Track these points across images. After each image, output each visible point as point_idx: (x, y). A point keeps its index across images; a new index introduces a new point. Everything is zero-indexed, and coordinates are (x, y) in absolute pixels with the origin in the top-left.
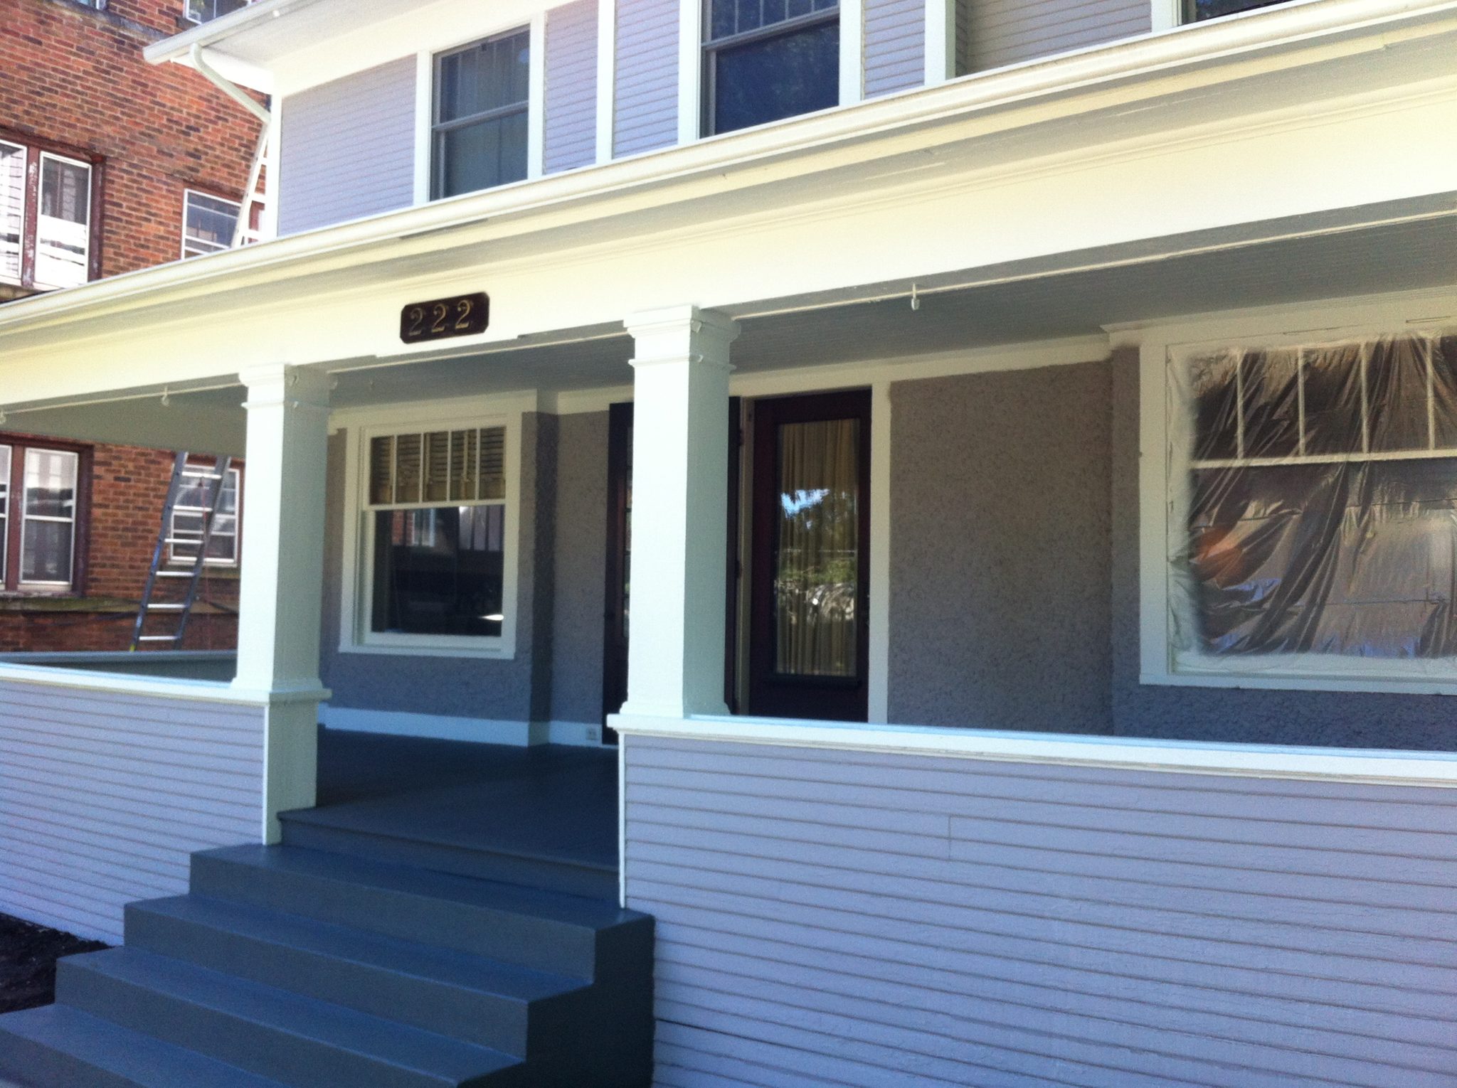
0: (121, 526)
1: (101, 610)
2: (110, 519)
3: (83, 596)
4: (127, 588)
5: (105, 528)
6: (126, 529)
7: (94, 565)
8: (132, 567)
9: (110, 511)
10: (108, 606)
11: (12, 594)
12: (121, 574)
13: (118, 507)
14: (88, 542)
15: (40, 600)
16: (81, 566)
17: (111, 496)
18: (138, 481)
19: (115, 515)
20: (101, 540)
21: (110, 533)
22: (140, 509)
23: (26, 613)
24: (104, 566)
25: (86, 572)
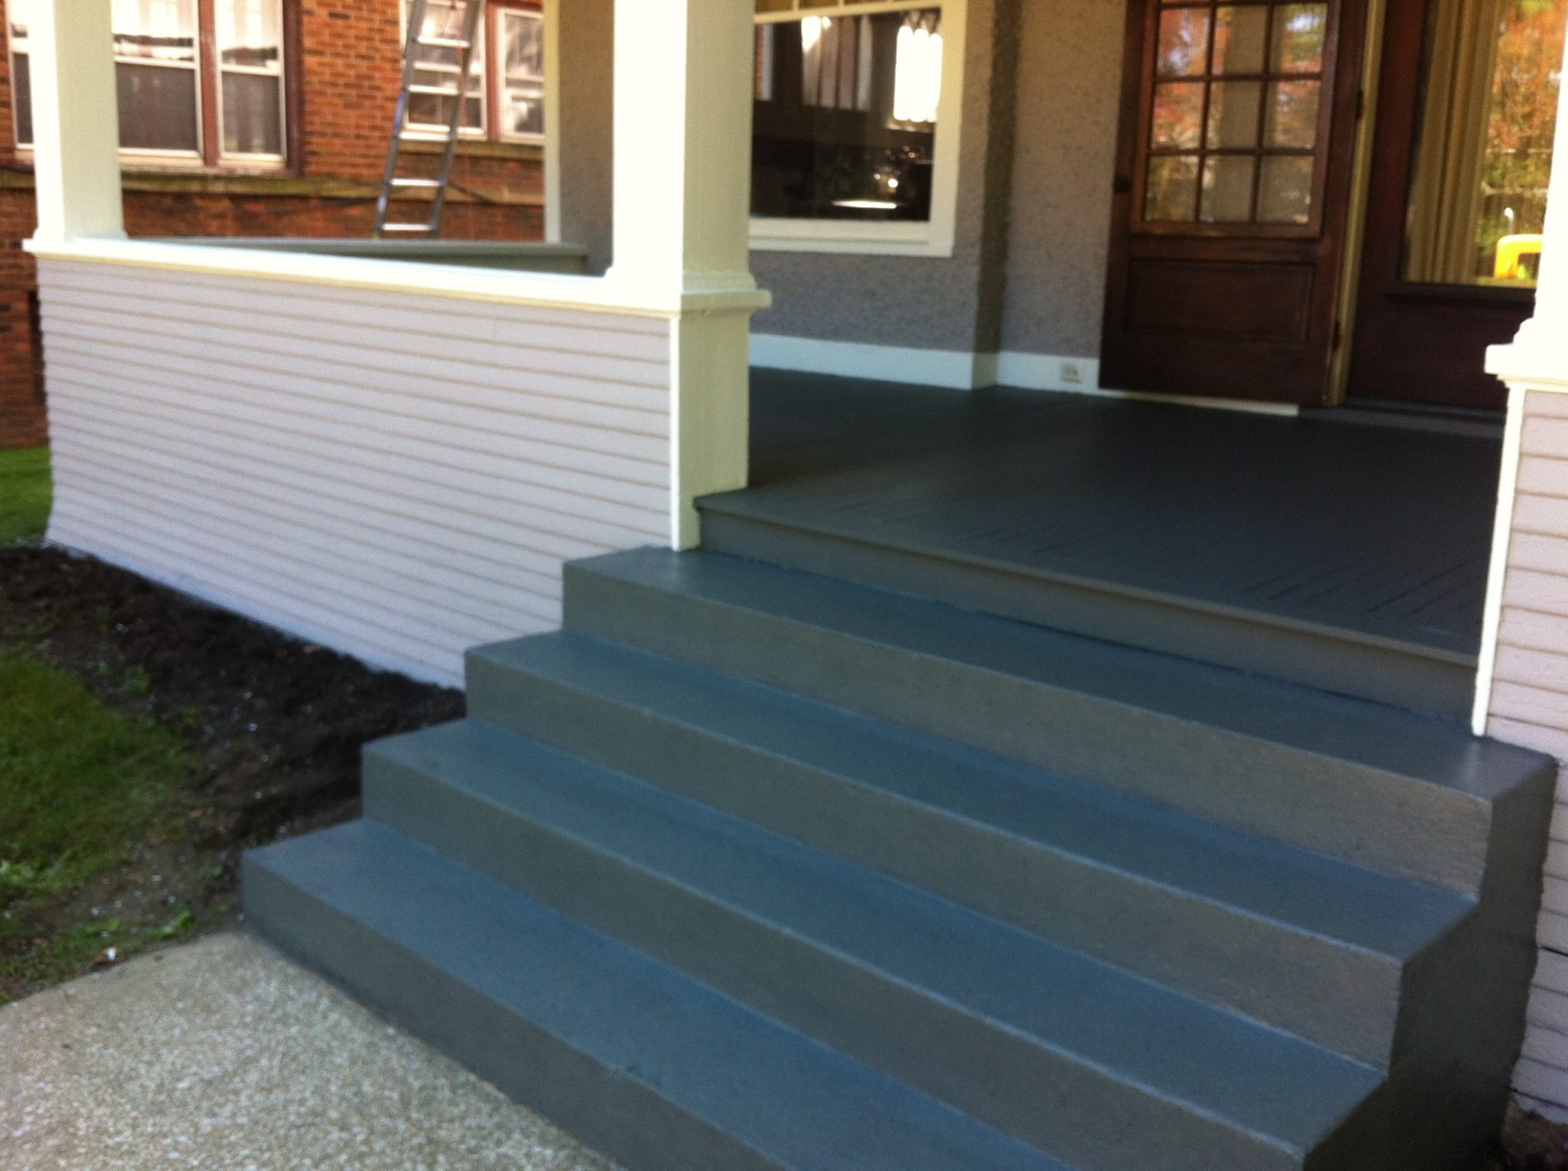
0: (341, 81)
1: (325, 193)
2: (327, 71)
3: (301, 175)
4: (354, 165)
5: (322, 83)
6: (347, 86)
7: (311, 133)
8: (358, 137)
9: (327, 59)
10: (332, 189)
11: (211, 171)
12: (345, 145)
13: (337, 55)
14: (302, 102)
15: (246, 179)
16: (295, 134)
17: (327, 38)
18: (359, 18)
19: (331, 65)
20: (318, 99)
21: (329, 90)
22: (363, 57)
23: (234, 197)
24: (323, 135)
25: (303, 143)
